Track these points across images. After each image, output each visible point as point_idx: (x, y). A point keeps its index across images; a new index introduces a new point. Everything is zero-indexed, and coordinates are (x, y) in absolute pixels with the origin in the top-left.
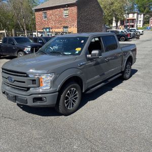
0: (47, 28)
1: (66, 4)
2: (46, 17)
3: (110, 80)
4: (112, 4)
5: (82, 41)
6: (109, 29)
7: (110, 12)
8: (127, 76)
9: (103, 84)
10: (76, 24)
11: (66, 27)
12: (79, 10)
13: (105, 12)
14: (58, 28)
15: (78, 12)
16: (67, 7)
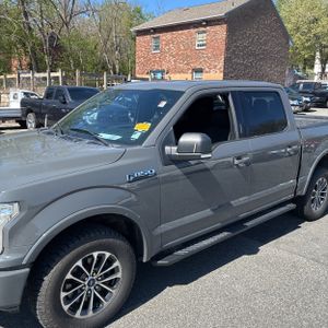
0: (158, 71)
1: (204, 20)
2: (157, 47)
3: (249, 224)
4: (316, 20)
5: (162, 104)
6: (301, 78)
7: (307, 41)
8: (317, 210)
9: (224, 234)
10: (221, 64)
11: (200, 71)
12: (230, 32)
13: (296, 39)
14: (182, 72)
15: (228, 36)
16: (205, 26)
